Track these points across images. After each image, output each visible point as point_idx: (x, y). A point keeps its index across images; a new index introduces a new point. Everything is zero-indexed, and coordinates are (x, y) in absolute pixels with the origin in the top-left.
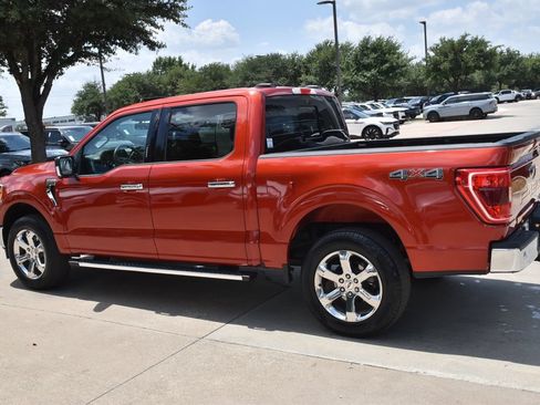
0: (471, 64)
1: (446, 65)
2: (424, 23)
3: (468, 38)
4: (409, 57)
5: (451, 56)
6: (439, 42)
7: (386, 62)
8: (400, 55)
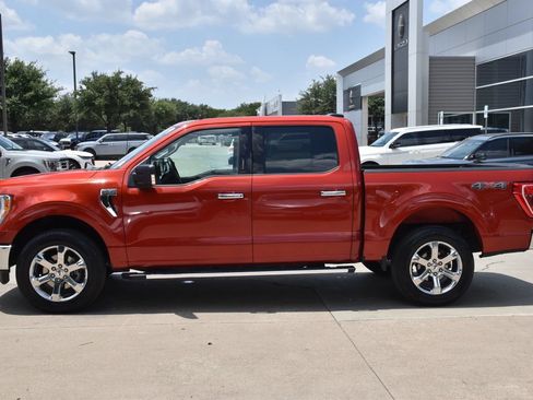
0: (127, 102)
1: (100, 101)
2: (73, 53)
3: (123, 76)
4: (56, 87)
5: (106, 93)
6: (91, 76)
7: (30, 89)
8: (45, 84)
